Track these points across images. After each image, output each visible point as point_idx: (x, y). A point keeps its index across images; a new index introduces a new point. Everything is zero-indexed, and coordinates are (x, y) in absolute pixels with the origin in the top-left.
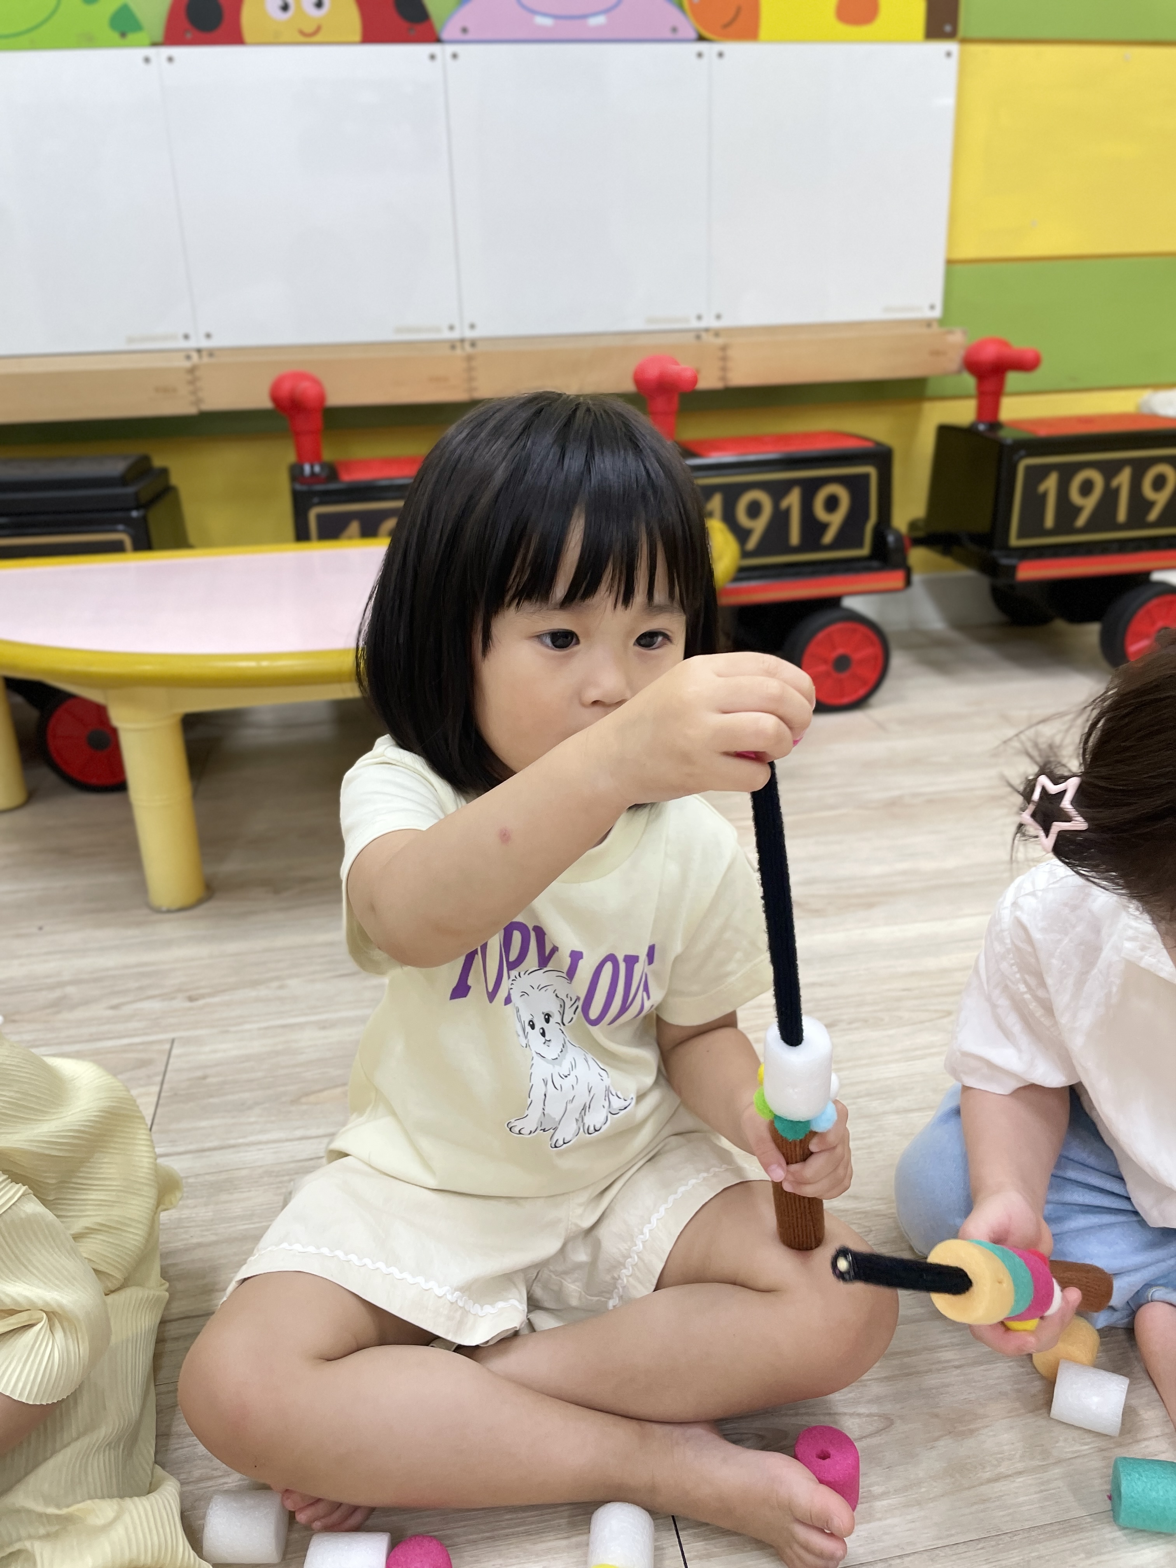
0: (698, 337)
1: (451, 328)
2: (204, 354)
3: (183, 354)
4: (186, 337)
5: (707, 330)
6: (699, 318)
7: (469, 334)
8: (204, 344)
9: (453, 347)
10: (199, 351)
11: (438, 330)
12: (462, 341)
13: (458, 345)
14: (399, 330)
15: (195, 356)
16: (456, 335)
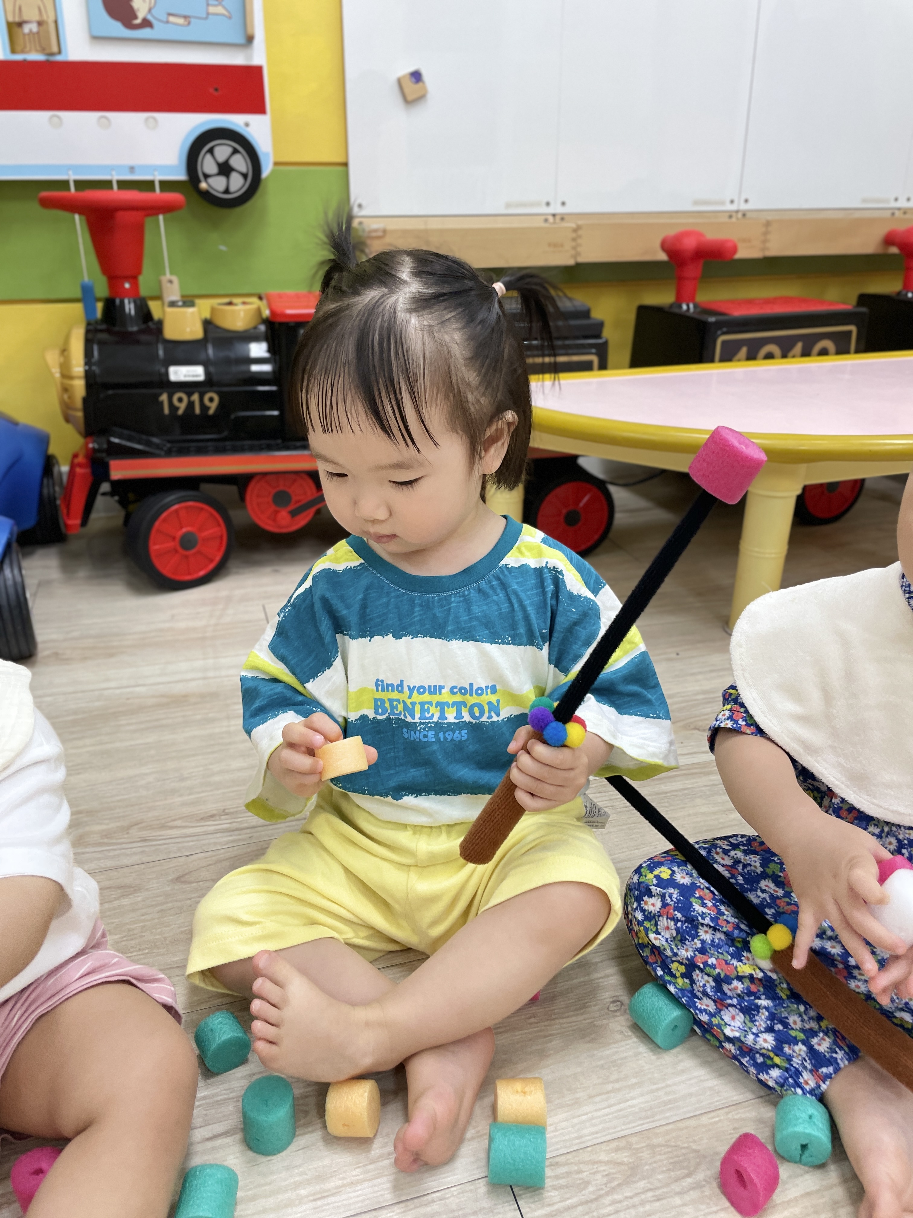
0: (893, 214)
1: (732, 202)
2: (558, 218)
3: (543, 218)
4: (548, 204)
5: (899, 209)
6: (896, 199)
7: (744, 207)
8: (560, 210)
9: (731, 217)
10: (554, 215)
11: (723, 203)
12: (737, 212)
13: (734, 214)
14: (696, 203)
15: (551, 219)
16: (734, 207)
